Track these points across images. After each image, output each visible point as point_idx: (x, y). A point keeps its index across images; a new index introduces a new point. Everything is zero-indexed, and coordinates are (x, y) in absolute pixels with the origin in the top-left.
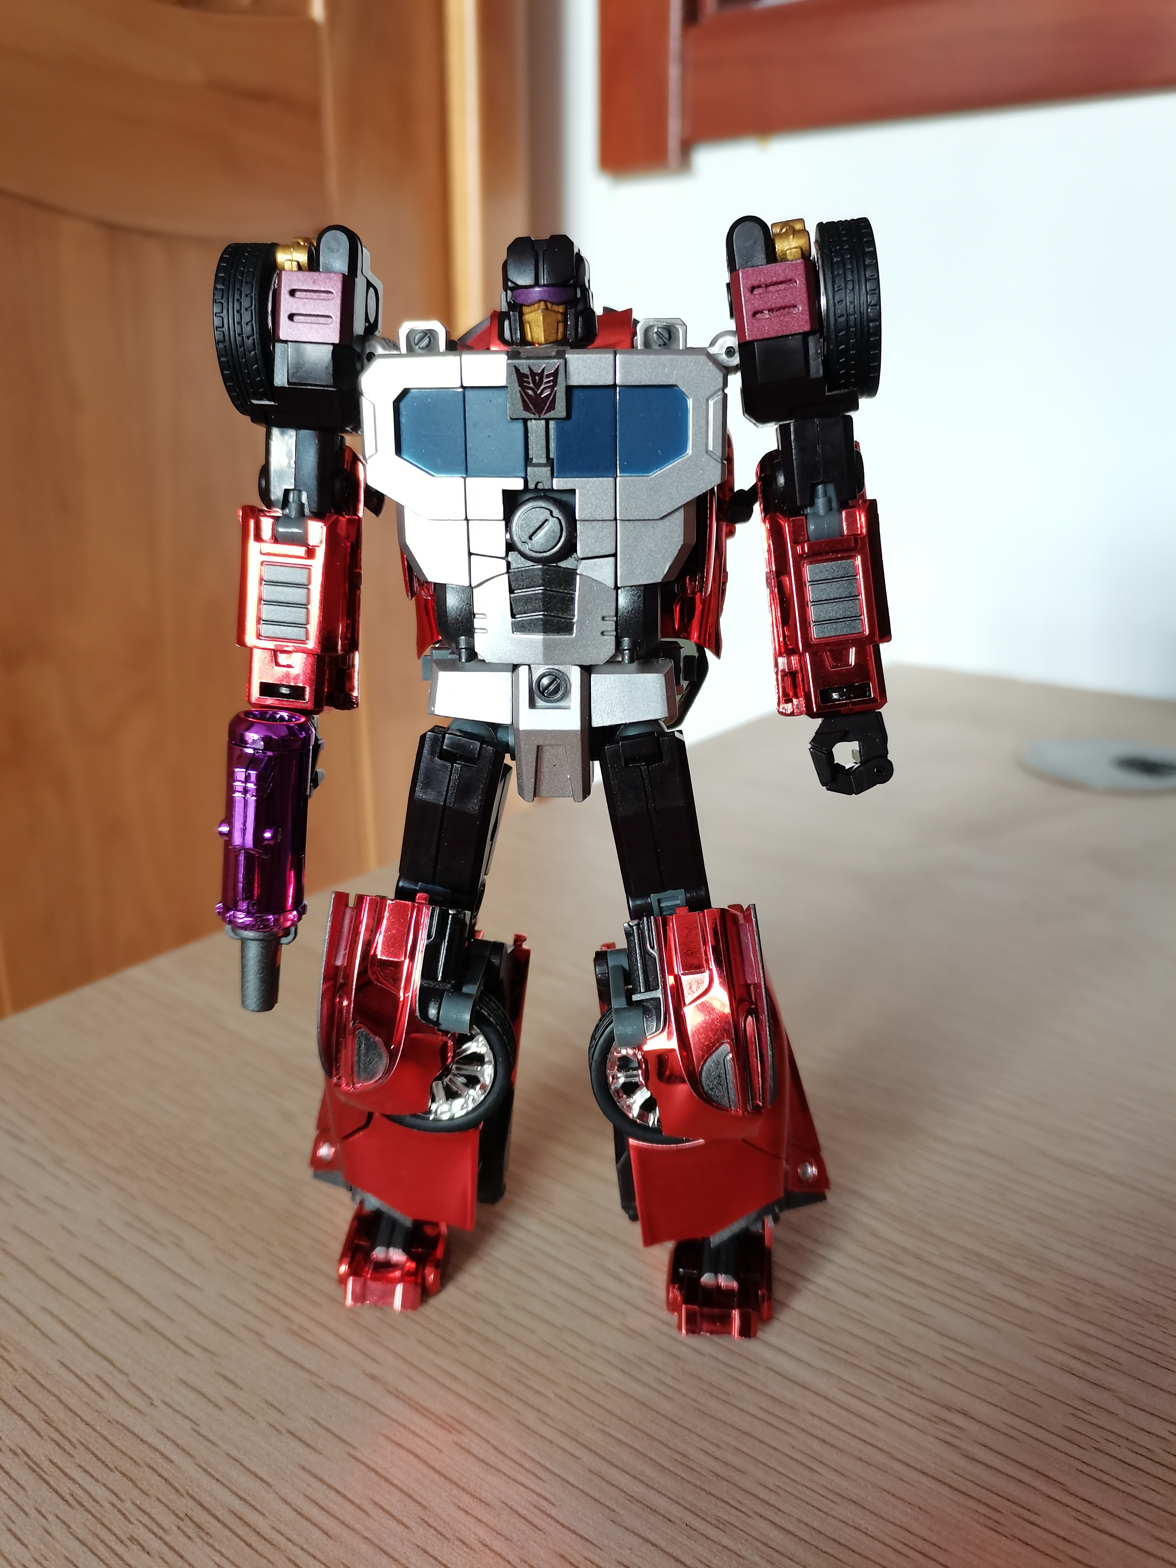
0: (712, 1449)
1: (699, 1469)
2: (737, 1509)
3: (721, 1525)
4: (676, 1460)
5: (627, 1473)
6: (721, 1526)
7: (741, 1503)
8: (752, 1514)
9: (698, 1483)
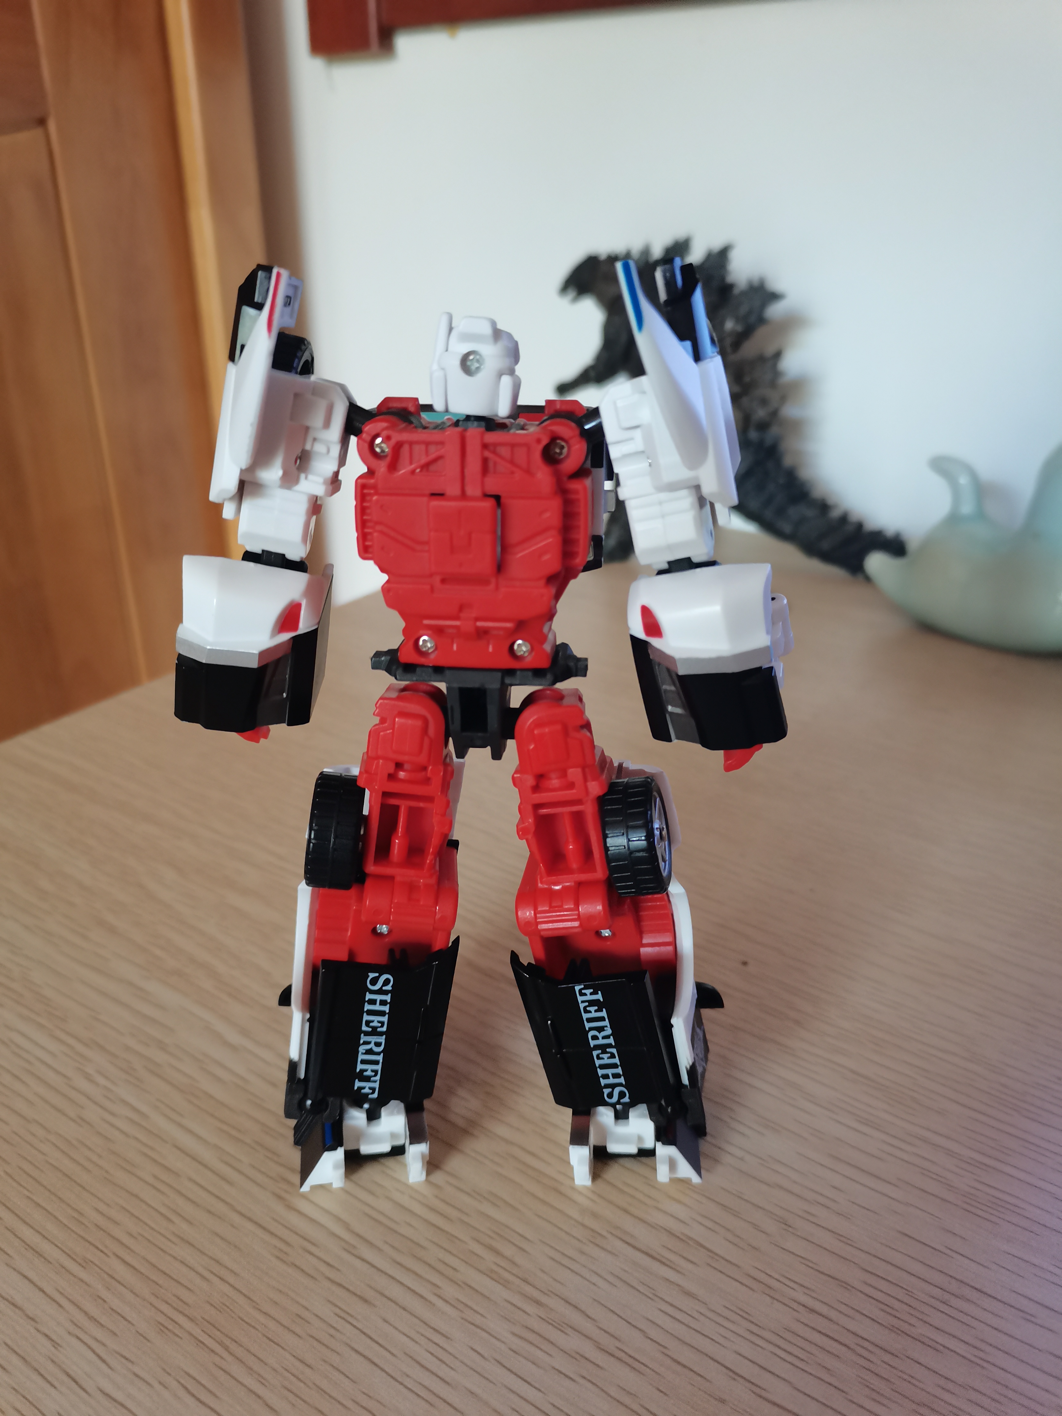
0: (102, 1207)
1: (86, 1223)
2: (102, 1251)
3: (85, 1263)
4: (74, 1217)
5: (32, 1228)
6: (84, 1265)
7: (106, 1247)
8: (110, 1254)
9: (82, 1233)
